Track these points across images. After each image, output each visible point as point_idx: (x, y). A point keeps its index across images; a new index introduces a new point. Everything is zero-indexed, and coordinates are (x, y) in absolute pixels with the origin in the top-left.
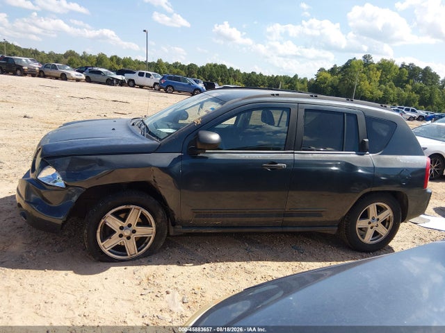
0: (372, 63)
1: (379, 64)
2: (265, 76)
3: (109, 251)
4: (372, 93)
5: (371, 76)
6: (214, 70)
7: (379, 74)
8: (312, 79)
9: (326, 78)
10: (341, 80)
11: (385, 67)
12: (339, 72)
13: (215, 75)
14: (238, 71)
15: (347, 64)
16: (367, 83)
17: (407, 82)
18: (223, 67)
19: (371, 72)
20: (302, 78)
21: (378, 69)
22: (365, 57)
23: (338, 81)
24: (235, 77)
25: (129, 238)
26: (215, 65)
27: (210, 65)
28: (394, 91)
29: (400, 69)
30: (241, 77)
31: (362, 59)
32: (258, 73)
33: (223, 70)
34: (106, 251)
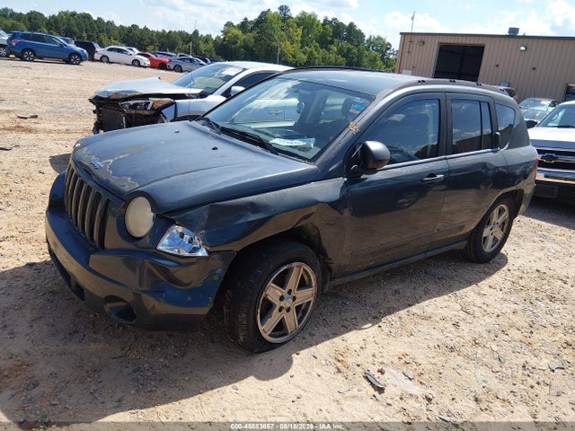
0: (290, 17)
1: (299, 18)
2: (153, 32)
3: (269, 335)
4: (294, 56)
5: (291, 35)
6: (73, 22)
7: (300, 31)
8: (218, 37)
9: (236, 37)
10: (257, 40)
11: (306, 22)
12: (252, 29)
13: (75, 29)
14: (110, 24)
15: (260, 17)
16: (288, 43)
17: (332, 43)
18: (87, 17)
19: (291, 29)
20: (204, 35)
21: (298, 25)
22: (281, 8)
23: (253, 40)
24: (108, 31)
25: (288, 310)
26: (73, 14)
27: (66, 13)
28: (319, 54)
29: (323, 25)
30: (117, 32)
31: (278, 11)
32: (141, 27)
33: (88, 22)
34: (266, 336)
